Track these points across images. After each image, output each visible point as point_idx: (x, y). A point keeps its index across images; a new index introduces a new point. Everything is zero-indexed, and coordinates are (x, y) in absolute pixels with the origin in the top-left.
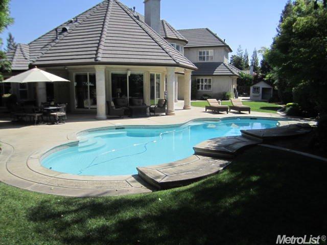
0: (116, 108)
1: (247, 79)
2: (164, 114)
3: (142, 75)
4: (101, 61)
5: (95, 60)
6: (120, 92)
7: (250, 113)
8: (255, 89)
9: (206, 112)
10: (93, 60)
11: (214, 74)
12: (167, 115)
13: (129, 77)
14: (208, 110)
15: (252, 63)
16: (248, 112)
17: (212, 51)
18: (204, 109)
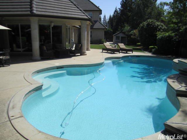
0: (47, 51)
1: (109, 32)
2: (79, 54)
3: (61, 27)
4: (36, 13)
5: (31, 12)
6: (44, 38)
7: (132, 53)
8: (117, 37)
9: (102, 52)
10: (29, 13)
11: (94, 28)
12: (81, 55)
13: (52, 28)
14: (104, 51)
15: (103, 22)
16: (131, 52)
17: (92, 13)
18: (101, 50)
